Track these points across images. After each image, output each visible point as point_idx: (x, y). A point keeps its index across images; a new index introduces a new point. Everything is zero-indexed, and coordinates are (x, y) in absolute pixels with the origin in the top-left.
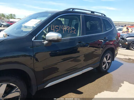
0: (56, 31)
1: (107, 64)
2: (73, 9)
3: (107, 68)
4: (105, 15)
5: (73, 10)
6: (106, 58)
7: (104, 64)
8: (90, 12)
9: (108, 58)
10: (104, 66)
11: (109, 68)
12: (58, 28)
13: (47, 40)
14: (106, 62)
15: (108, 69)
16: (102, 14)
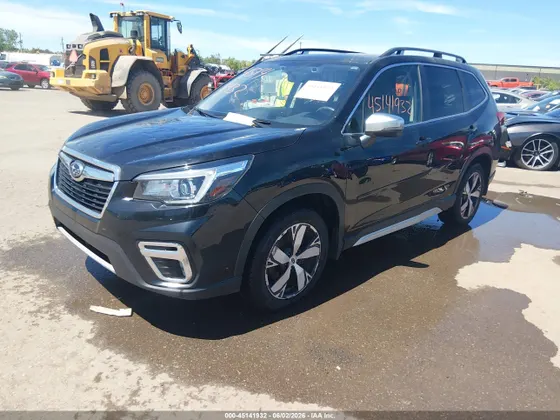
0: (385, 111)
1: (471, 202)
2: (399, 51)
3: (469, 215)
4: (464, 61)
5: (399, 53)
6: (471, 186)
7: (464, 202)
8: (431, 55)
9: (474, 185)
10: (463, 208)
11: (475, 212)
12: (380, 101)
13: (367, 133)
14: (470, 195)
15: (472, 217)
16: (457, 57)
